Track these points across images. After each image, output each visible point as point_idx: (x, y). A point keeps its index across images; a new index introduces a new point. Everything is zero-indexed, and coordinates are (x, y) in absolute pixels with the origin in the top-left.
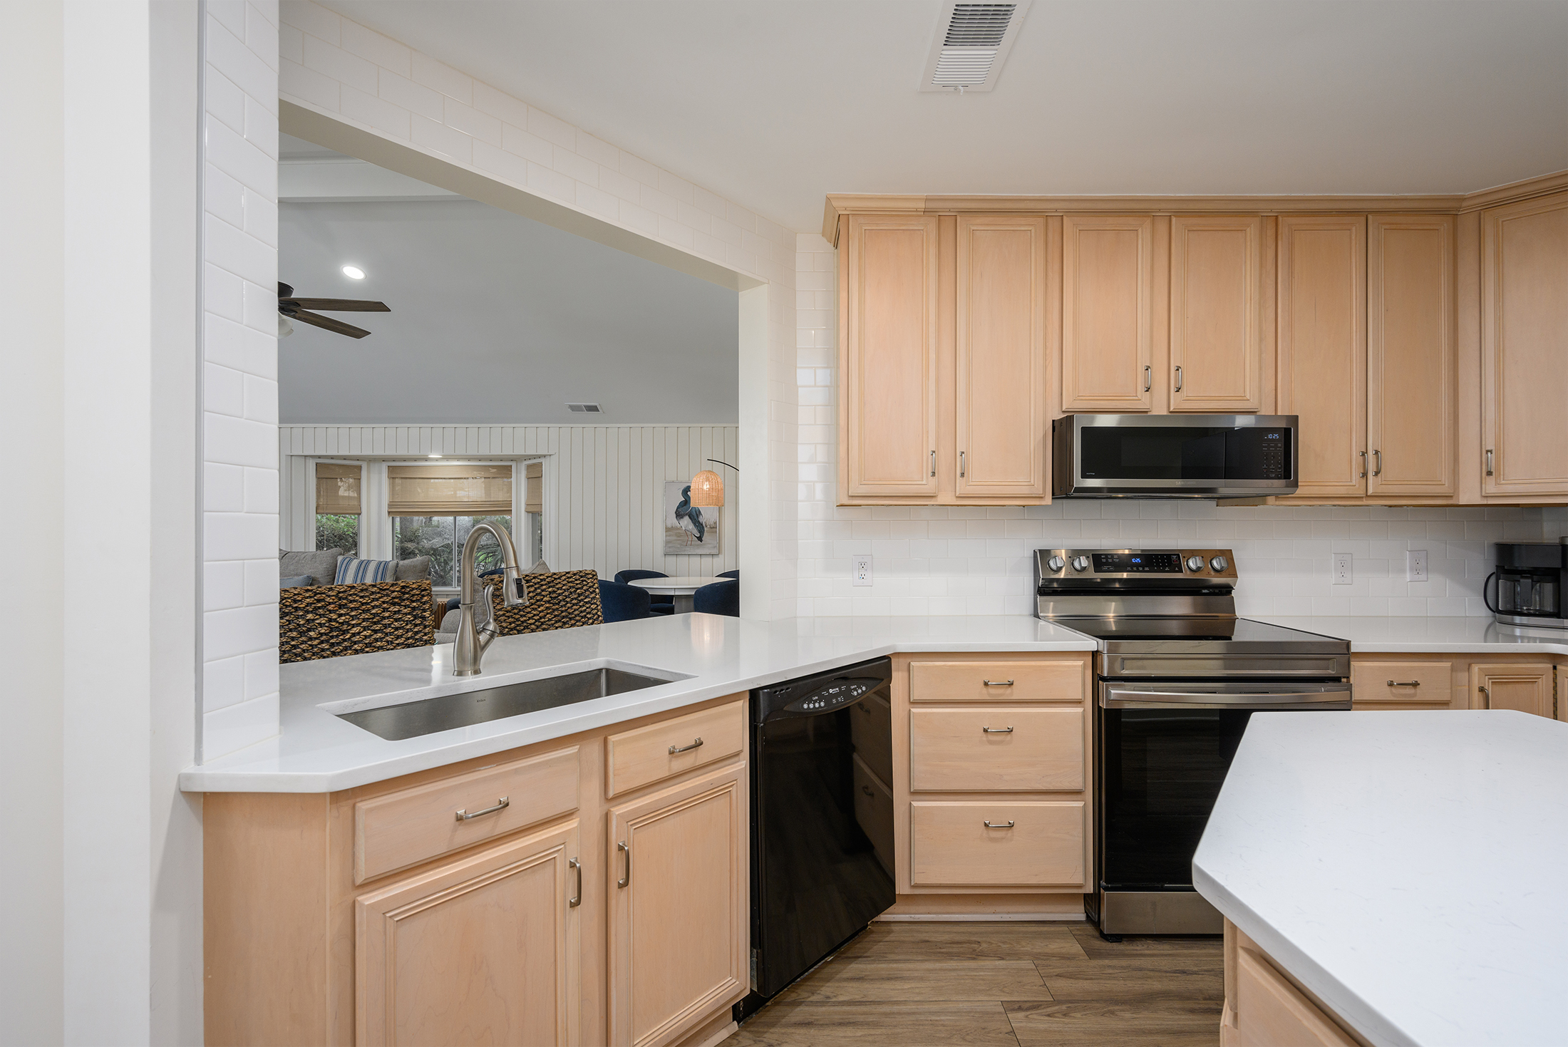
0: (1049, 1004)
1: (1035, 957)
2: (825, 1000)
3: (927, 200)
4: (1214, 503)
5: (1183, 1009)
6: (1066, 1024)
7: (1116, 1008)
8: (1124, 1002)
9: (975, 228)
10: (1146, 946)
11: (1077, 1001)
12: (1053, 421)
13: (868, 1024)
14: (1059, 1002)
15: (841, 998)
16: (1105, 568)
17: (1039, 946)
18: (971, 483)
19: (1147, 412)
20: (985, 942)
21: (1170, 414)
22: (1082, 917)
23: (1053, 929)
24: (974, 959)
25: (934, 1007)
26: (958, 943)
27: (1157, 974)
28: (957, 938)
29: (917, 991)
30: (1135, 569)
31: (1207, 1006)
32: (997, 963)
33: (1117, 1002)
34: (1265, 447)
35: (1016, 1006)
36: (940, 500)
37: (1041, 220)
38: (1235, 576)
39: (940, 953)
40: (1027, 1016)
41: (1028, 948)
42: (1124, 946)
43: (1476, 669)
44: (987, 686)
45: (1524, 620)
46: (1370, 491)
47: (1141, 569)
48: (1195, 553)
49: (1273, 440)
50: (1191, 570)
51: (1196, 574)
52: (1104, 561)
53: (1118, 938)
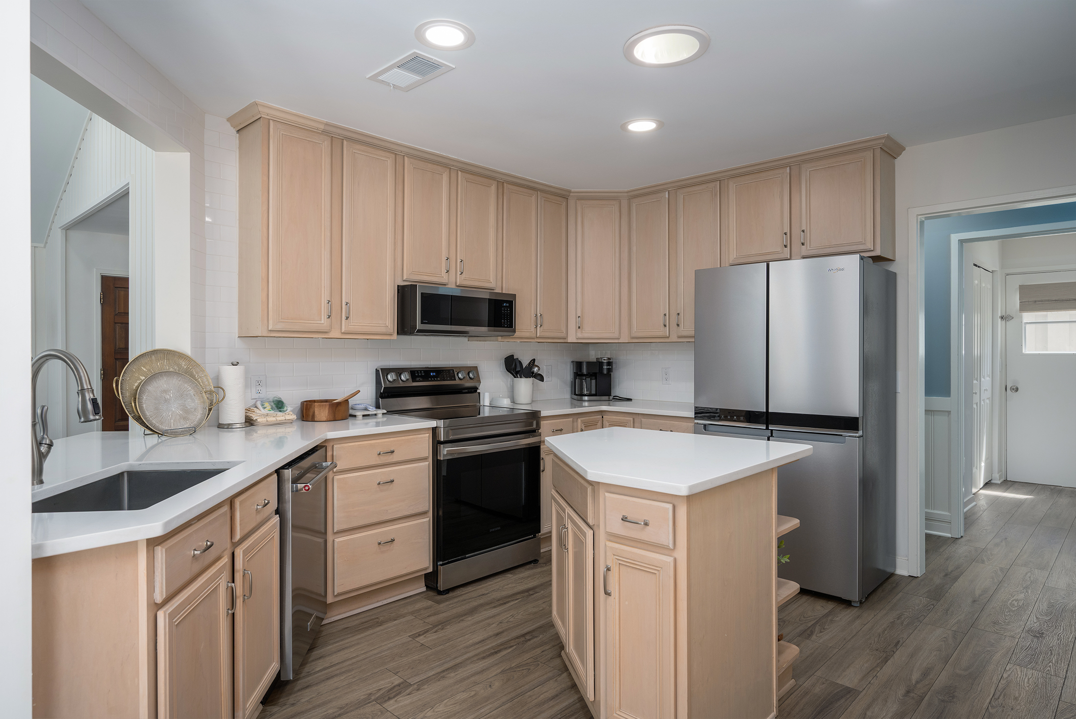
0: (432, 629)
1: (412, 613)
2: (307, 674)
3: (327, 124)
4: (466, 339)
5: (491, 608)
6: (446, 632)
7: (463, 618)
8: (465, 615)
9: (355, 151)
10: (461, 591)
11: (445, 622)
12: (398, 286)
13: (344, 672)
14: (437, 626)
15: (317, 669)
16: (418, 379)
17: (410, 608)
18: (351, 324)
19: (445, 285)
20: (381, 616)
21: (457, 288)
22: (424, 589)
23: (412, 599)
24: (380, 625)
25: (375, 652)
26: (366, 622)
27: (472, 599)
28: (364, 620)
29: (360, 649)
30: (433, 379)
32: (394, 622)
33: (462, 616)
34: (503, 310)
35: (417, 635)
36: (331, 335)
37: (393, 156)
38: (479, 382)
39: (359, 630)
41: (406, 611)
42: (451, 594)
43: (579, 420)
44: (380, 456)
45: (586, 398)
46: (538, 335)
47: (436, 379)
48: (460, 369)
49: (506, 306)
50: (460, 379)
51: (462, 381)
52: (417, 374)
53: (447, 591)
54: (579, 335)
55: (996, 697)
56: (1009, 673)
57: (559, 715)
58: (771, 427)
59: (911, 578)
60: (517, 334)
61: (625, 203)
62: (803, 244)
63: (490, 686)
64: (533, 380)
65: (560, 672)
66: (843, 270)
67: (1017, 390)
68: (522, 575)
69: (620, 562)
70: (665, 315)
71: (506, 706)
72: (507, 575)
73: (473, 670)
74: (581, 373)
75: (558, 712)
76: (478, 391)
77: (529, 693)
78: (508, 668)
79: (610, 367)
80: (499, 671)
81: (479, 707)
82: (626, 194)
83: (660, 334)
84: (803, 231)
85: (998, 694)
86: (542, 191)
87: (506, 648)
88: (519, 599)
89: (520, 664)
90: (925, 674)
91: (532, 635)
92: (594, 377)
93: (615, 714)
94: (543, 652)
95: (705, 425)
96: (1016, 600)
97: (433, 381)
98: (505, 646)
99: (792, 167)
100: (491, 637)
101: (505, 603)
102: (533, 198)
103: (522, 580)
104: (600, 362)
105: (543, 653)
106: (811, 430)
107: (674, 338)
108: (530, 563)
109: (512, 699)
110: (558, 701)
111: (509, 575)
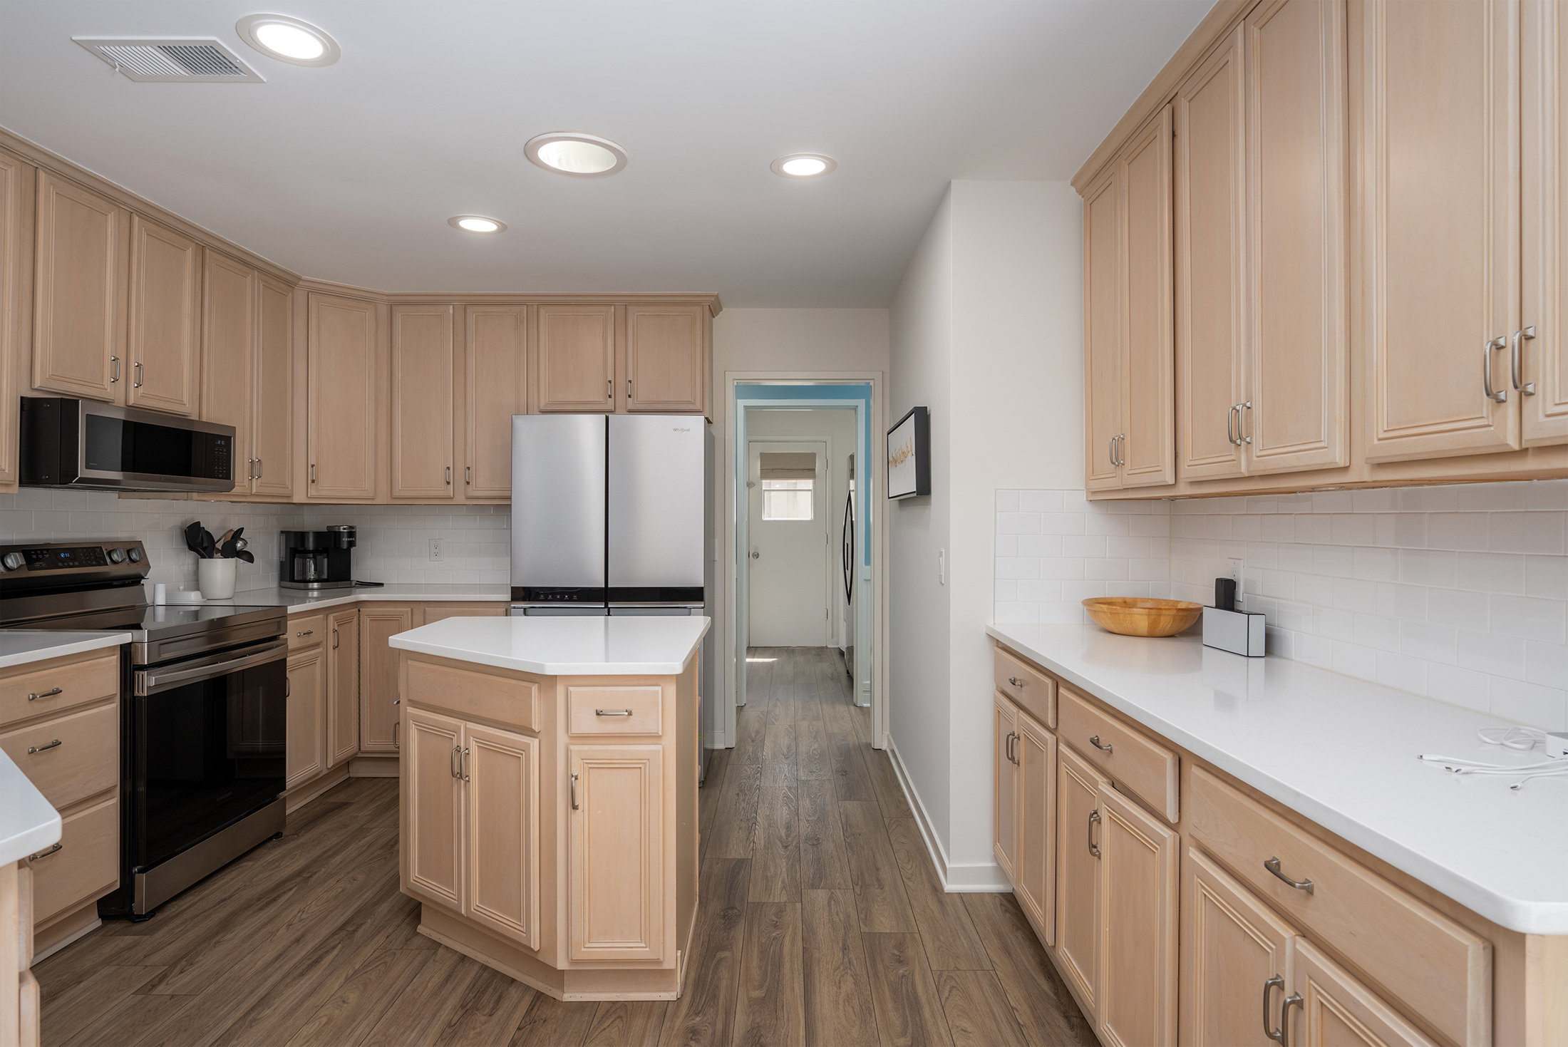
0: (170, 970)
5: (254, 912)
6: (201, 966)
7: (216, 939)
8: (216, 934)
11: (186, 955)
12: (22, 398)
14: (176, 964)
16: (38, 564)
19: (109, 403)
21: (130, 408)
22: (99, 923)
24: (54, 999)
27: (210, 911)
30: (66, 564)
31: (265, 902)
33: (211, 937)
34: (217, 451)
35: (149, 987)
37: (18, 164)
38: (147, 566)
40: (167, 984)
42: (160, 917)
43: (331, 617)
44: (33, 702)
45: (316, 585)
46: (254, 491)
47: (71, 564)
48: (113, 546)
49: (221, 445)
50: (114, 562)
51: (119, 565)
52: (34, 557)
53: (152, 913)
54: (312, 492)
55: (845, 829)
56: (843, 808)
57: (470, 994)
58: (611, 604)
59: (728, 750)
60: (236, 490)
61: (383, 310)
62: (630, 396)
63: (343, 1001)
64: (236, 560)
65: (433, 951)
66: (689, 430)
67: (757, 556)
68: (270, 858)
69: (590, 766)
70: (448, 468)
71: (389, 1013)
72: (243, 864)
73: (297, 994)
74: (302, 549)
75: (467, 992)
76: (143, 582)
77: (409, 988)
78: (351, 972)
79: (353, 539)
80: (342, 980)
81: (349, 1030)
82: (386, 298)
83: (441, 494)
84: (630, 381)
85: (845, 826)
86: (260, 270)
87: (327, 952)
88: (293, 888)
89: (367, 962)
90: (788, 827)
91: (354, 924)
92: (325, 555)
93: (583, 949)
94: (388, 937)
95: (525, 609)
96: (815, 750)
97: (71, 567)
98: (324, 950)
99: (617, 307)
100: (290, 947)
101: (274, 900)
102: (249, 278)
103: (277, 864)
104: (335, 532)
105: (390, 938)
106: (657, 604)
107: (460, 499)
108: (270, 839)
109: (391, 1003)
110: (456, 981)
111: (246, 864)
